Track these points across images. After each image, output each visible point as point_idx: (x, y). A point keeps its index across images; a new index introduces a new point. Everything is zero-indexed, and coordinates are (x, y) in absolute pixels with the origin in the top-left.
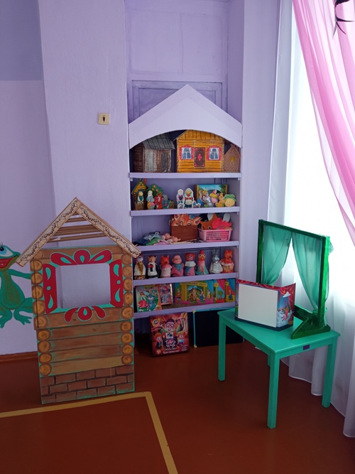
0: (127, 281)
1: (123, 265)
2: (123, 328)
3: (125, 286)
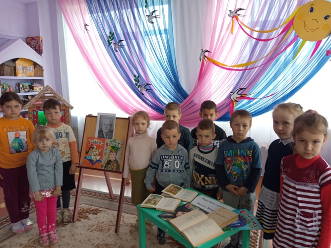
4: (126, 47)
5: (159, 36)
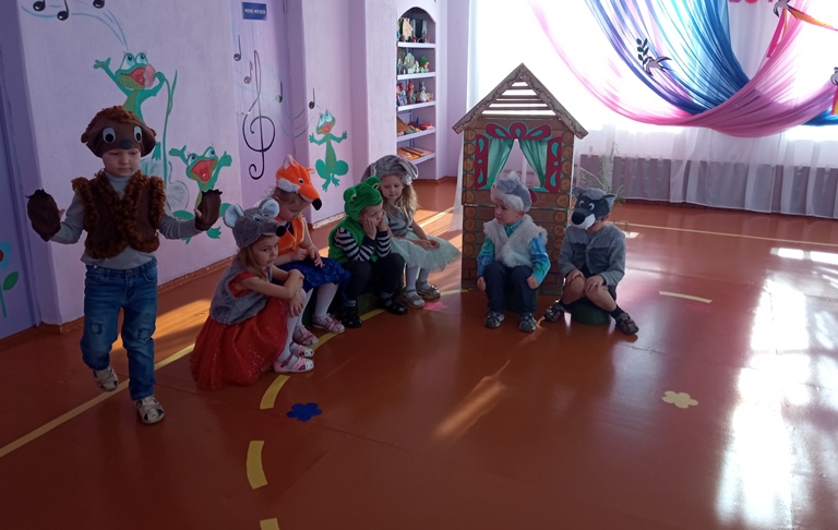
0: (565, 164)
1: (563, 144)
2: (556, 217)
3: (564, 169)
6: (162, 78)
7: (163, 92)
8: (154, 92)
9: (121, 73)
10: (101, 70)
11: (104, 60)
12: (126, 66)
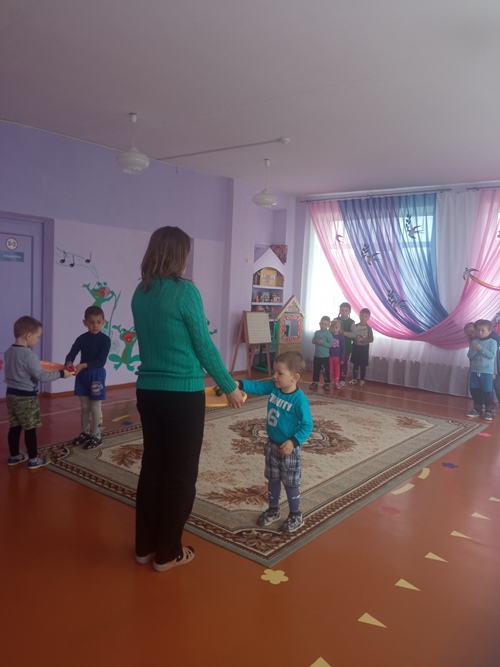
4: (381, 261)
5: (419, 249)
6: (113, 293)
7: (113, 300)
8: (108, 299)
9: (94, 290)
10: (85, 289)
11: (87, 283)
12: (97, 287)
